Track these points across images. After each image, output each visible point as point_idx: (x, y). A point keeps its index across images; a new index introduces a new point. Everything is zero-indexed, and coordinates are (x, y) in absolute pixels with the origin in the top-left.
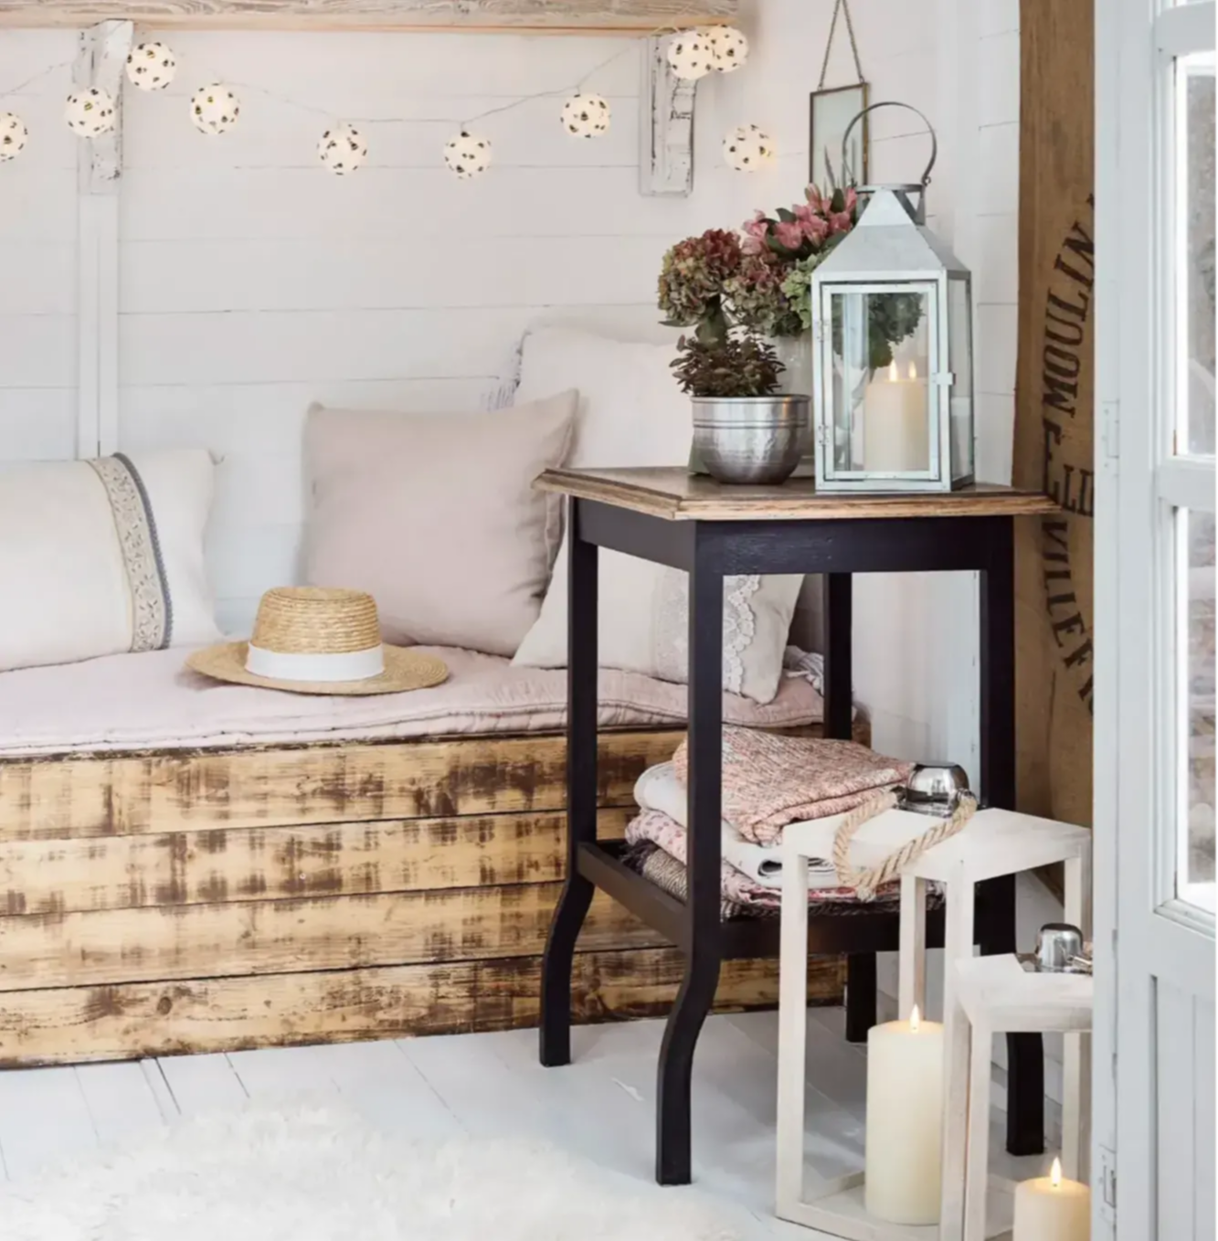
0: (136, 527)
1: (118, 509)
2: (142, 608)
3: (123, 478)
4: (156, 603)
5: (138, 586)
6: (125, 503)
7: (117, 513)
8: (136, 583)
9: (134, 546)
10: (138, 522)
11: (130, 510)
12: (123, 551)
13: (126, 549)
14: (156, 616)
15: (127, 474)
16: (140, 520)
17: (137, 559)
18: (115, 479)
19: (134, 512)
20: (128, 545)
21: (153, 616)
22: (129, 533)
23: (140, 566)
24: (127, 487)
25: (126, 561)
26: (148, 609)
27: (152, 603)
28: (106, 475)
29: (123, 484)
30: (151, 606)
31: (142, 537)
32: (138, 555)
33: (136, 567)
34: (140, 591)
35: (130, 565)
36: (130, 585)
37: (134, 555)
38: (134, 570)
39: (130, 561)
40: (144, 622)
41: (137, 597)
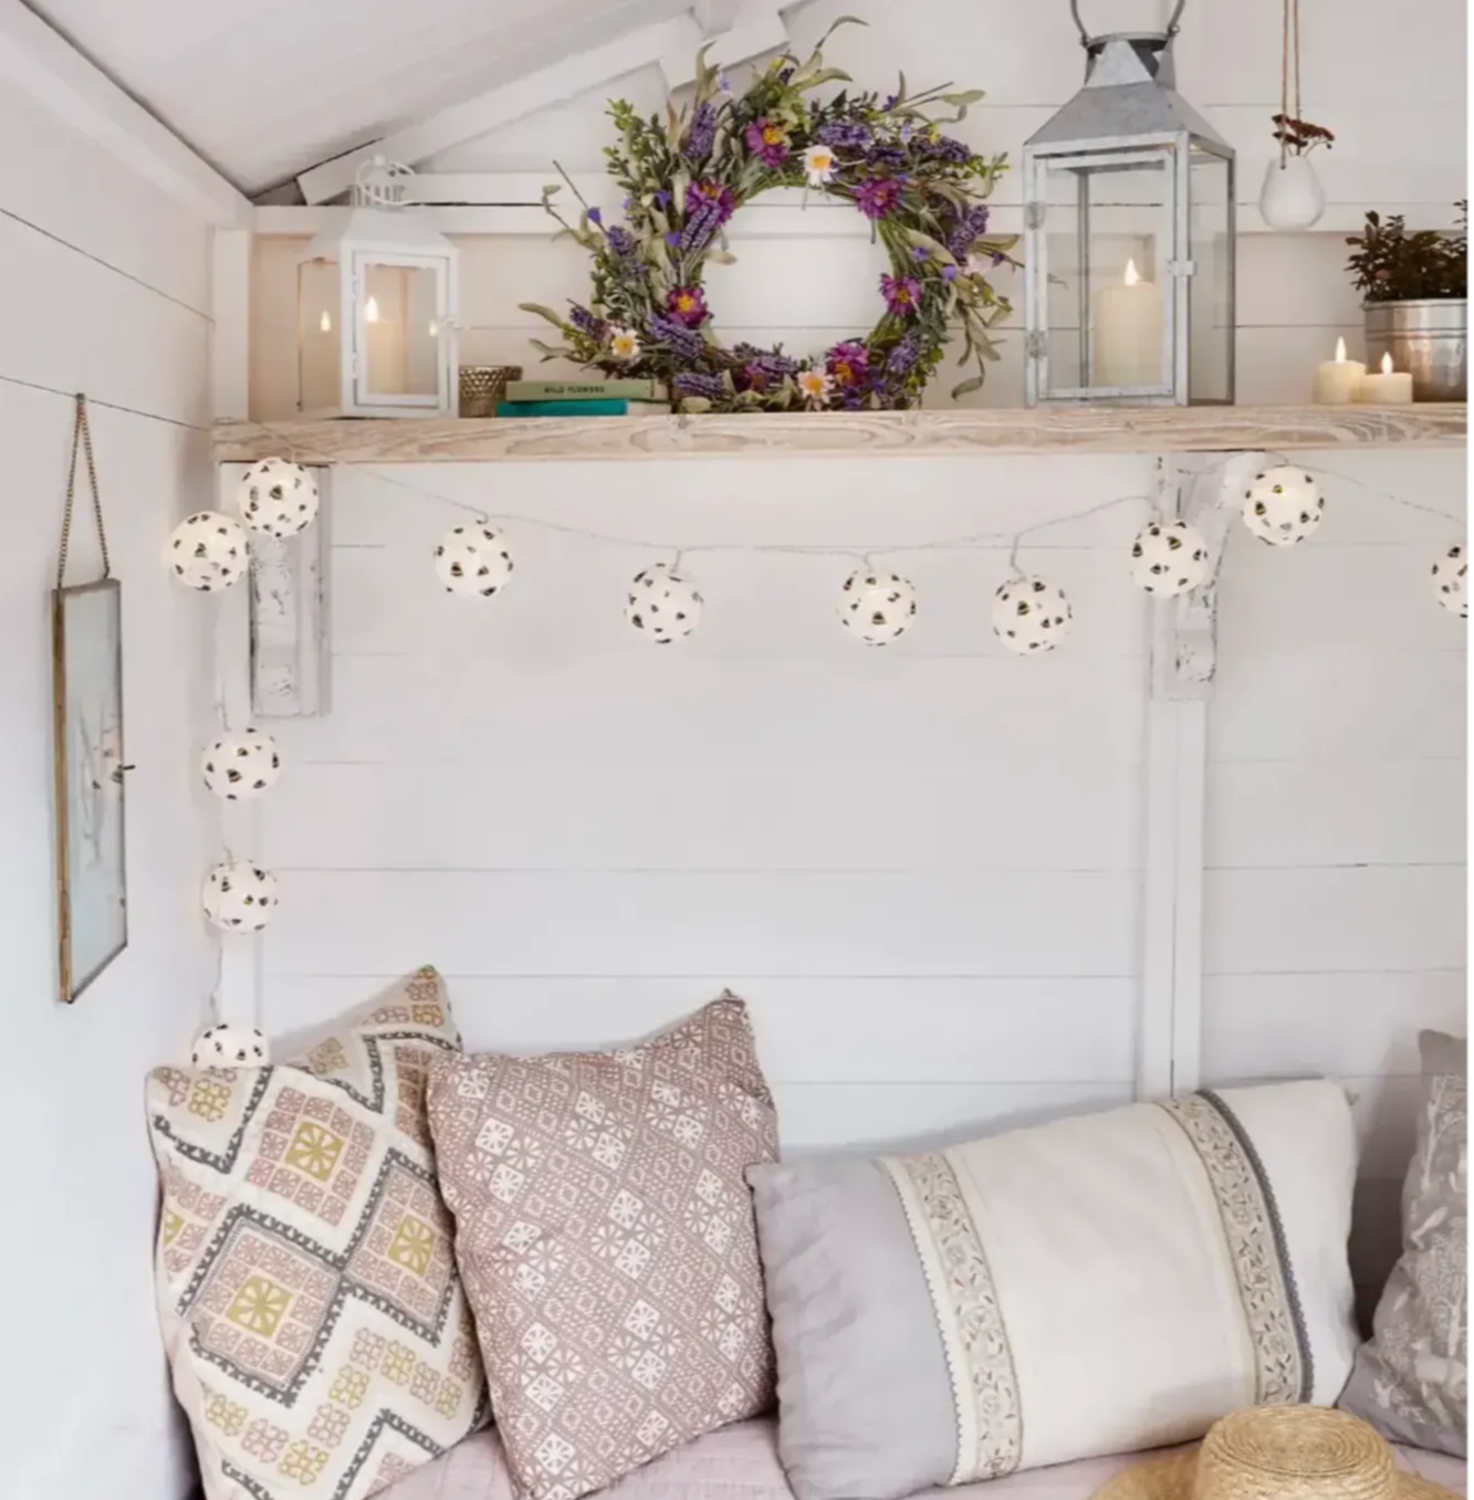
0: (1255, 1231)
1: (1225, 1203)
2: (1269, 1369)
3: (1227, 1144)
4: (1289, 1359)
5: (1261, 1333)
6: (1235, 1190)
7: (1224, 1208)
8: (1259, 1327)
9: (1253, 1264)
10: (1256, 1223)
11: (1244, 1203)
12: (1237, 1274)
13: (1241, 1268)
14: (1290, 1380)
15: (1231, 1137)
16: (1260, 1219)
17: (1258, 1286)
18: (1216, 1147)
19: (1249, 1206)
20: (1244, 1261)
21: (1285, 1380)
22: (1246, 1245)
23: (1262, 1298)
24: (1234, 1161)
25: (1242, 1289)
26: (1277, 1370)
27: (1283, 1360)
28: (1201, 1140)
29: (1227, 1157)
30: (1282, 1366)
31: (1265, 1250)
32: (1259, 1279)
33: (1257, 1300)
34: (1266, 1341)
35: (1247, 1295)
36: (1251, 1332)
37: (1252, 1279)
38: (1254, 1306)
39: (1248, 1289)
40: (1272, 1390)
41: (1262, 1353)
